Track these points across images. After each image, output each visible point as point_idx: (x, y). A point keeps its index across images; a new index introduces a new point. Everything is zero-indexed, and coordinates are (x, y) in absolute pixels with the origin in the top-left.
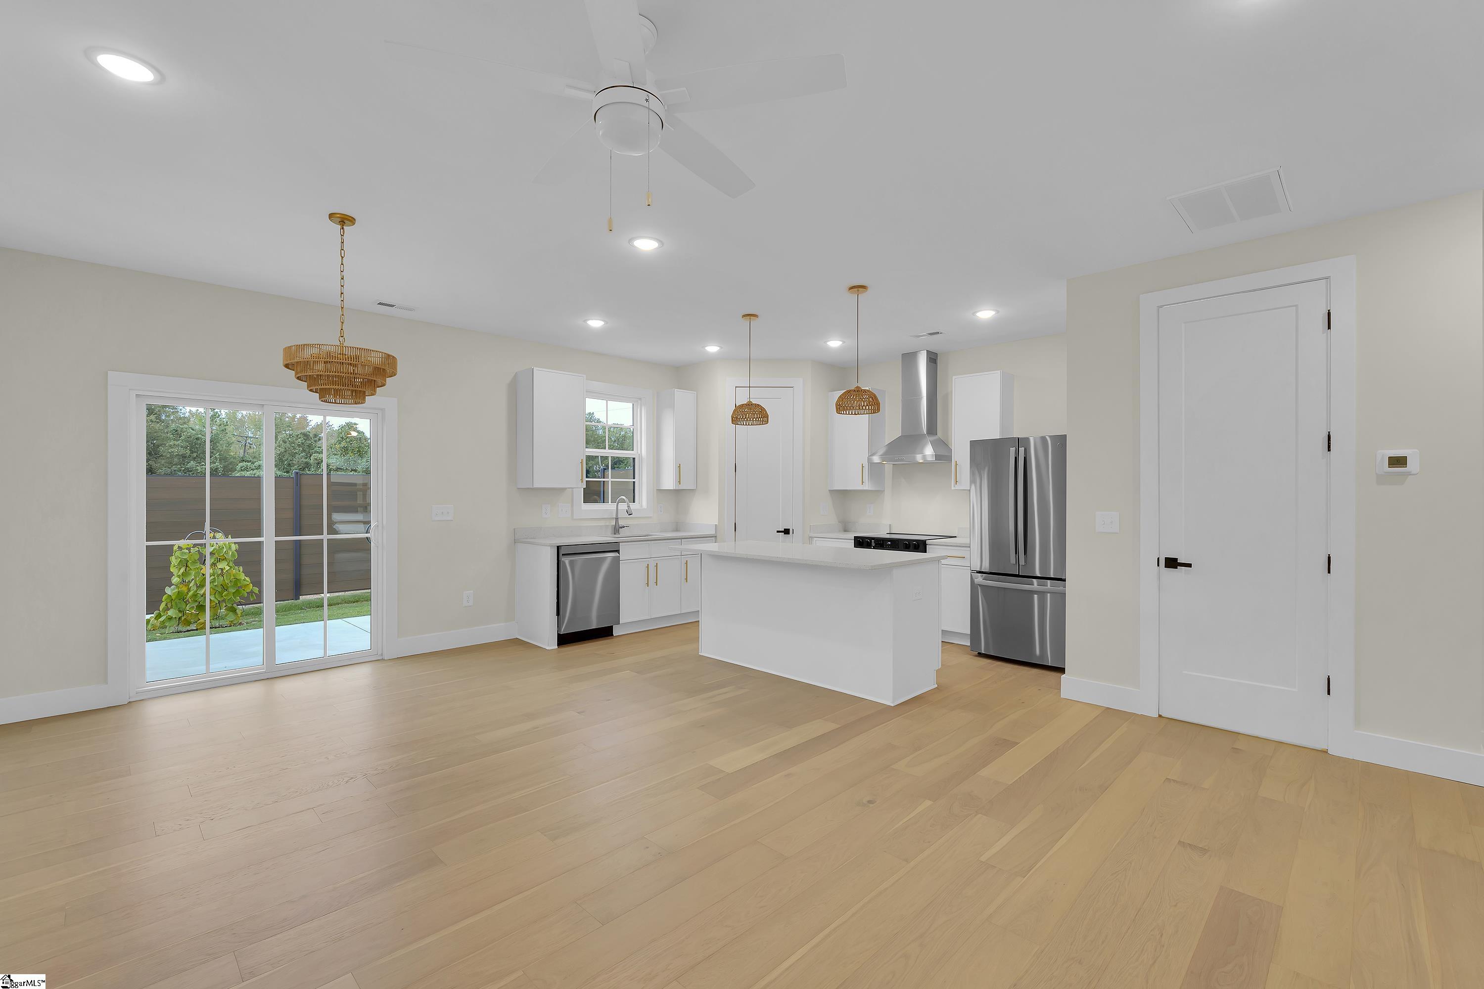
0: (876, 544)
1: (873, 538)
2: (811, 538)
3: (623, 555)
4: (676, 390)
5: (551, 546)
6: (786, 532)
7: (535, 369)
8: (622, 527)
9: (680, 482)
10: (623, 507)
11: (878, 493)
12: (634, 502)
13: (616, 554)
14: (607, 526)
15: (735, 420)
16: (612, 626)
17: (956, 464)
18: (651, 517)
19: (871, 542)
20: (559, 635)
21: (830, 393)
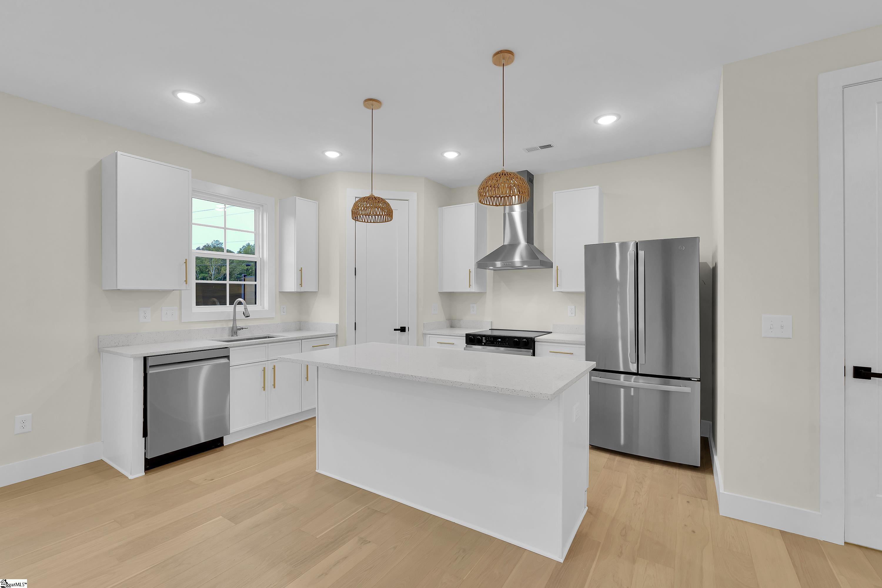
0: (487, 341)
1: (484, 336)
2: (425, 335)
3: (233, 361)
4: (297, 198)
5: (135, 358)
6: (403, 329)
7: (119, 153)
8: (240, 329)
9: (301, 284)
10: (240, 309)
11: (481, 295)
12: (256, 304)
13: (224, 361)
14: (223, 329)
15: (356, 215)
16: (223, 437)
17: (557, 269)
18: (273, 318)
19: (482, 339)
20: (146, 460)
21: (439, 208)
